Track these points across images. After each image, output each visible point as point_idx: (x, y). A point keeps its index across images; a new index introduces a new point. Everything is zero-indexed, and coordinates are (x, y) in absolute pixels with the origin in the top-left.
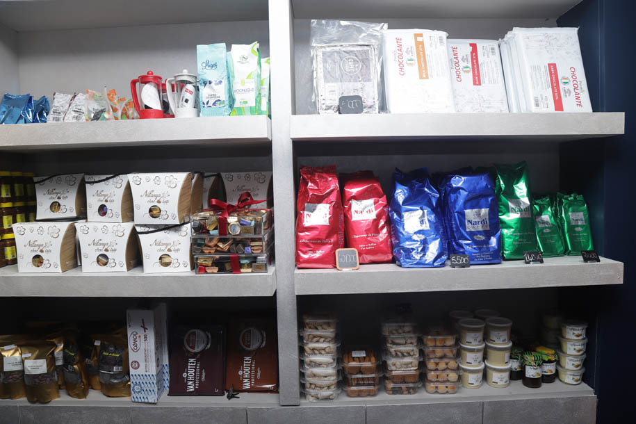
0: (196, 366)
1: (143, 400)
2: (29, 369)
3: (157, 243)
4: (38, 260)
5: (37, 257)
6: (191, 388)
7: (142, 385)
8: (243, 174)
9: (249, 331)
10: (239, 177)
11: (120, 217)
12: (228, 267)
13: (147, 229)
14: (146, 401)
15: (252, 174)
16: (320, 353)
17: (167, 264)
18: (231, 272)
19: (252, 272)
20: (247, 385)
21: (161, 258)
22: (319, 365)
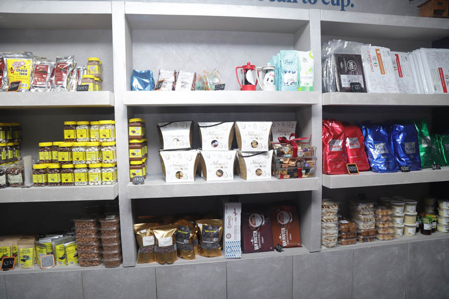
0: (258, 235)
1: (232, 257)
2: (162, 243)
3: (254, 163)
4: (179, 175)
5: (179, 172)
6: (257, 248)
7: (232, 248)
8: (280, 123)
9: (282, 213)
10: (278, 124)
11: (228, 147)
12: (296, 174)
13: (248, 155)
14: (234, 257)
15: (285, 122)
16: (331, 222)
17: (259, 175)
18: (297, 177)
19: (308, 177)
20: (285, 244)
21: (256, 171)
22: (329, 228)
